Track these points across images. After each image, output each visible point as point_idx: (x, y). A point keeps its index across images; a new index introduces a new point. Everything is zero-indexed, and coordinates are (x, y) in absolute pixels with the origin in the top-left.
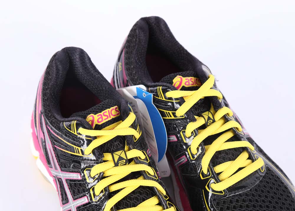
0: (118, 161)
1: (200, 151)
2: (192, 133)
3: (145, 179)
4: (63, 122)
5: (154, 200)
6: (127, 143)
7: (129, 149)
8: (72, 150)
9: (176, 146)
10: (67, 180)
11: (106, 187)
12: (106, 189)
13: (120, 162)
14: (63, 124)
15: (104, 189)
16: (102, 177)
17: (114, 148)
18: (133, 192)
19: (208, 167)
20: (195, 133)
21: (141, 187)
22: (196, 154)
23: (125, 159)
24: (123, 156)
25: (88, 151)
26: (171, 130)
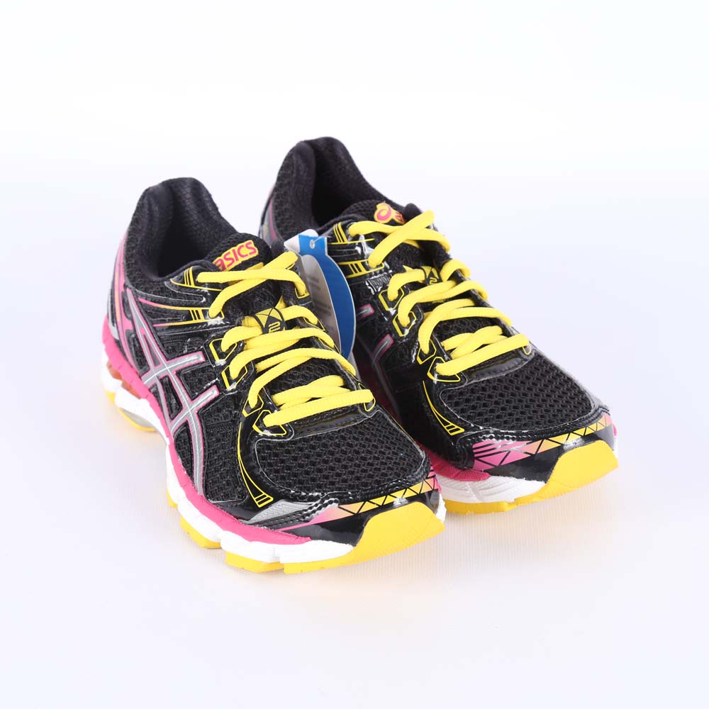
0: (267, 324)
1: (415, 319)
2: (399, 291)
4: (169, 279)
5: (336, 380)
6: (284, 296)
7: (287, 306)
8: (187, 317)
9: (373, 322)
10: (178, 372)
11: (249, 363)
12: (250, 366)
13: (271, 326)
14: (170, 281)
15: (246, 365)
16: (241, 349)
18: (297, 368)
19: (430, 341)
20: (405, 291)
21: (313, 360)
22: (409, 325)
23: (279, 321)
24: (275, 315)
25: (214, 314)
26: (361, 296)
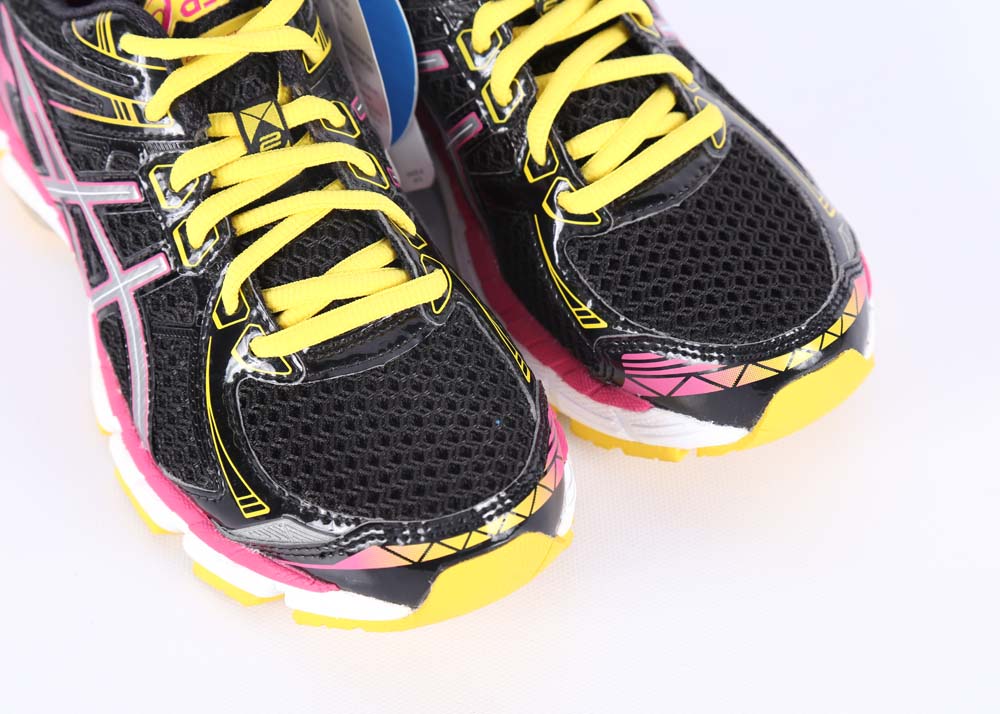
0: (257, 136)
1: (521, 94)
2: (494, 36)
3: (347, 188)
4: (69, 19)
5: (378, 254)
6: (283, 76)
7: (292, 97)
8: (106, 108)
9: (447, 83)
10: (97, 209)
11: (222, 221)
12: (225, 226)
13: (264, 141)
14: (70, 27)
15: (217, 225)
16: (207, 188)
17: (242, 97)
18: (312, 231)
19: (548, 145)
20: (504, 36)
21: (336, 214)
22: (510, 104)
23: (279, 130)
24: (272, 118)
25: (156, 108)
26: (426, 33)
